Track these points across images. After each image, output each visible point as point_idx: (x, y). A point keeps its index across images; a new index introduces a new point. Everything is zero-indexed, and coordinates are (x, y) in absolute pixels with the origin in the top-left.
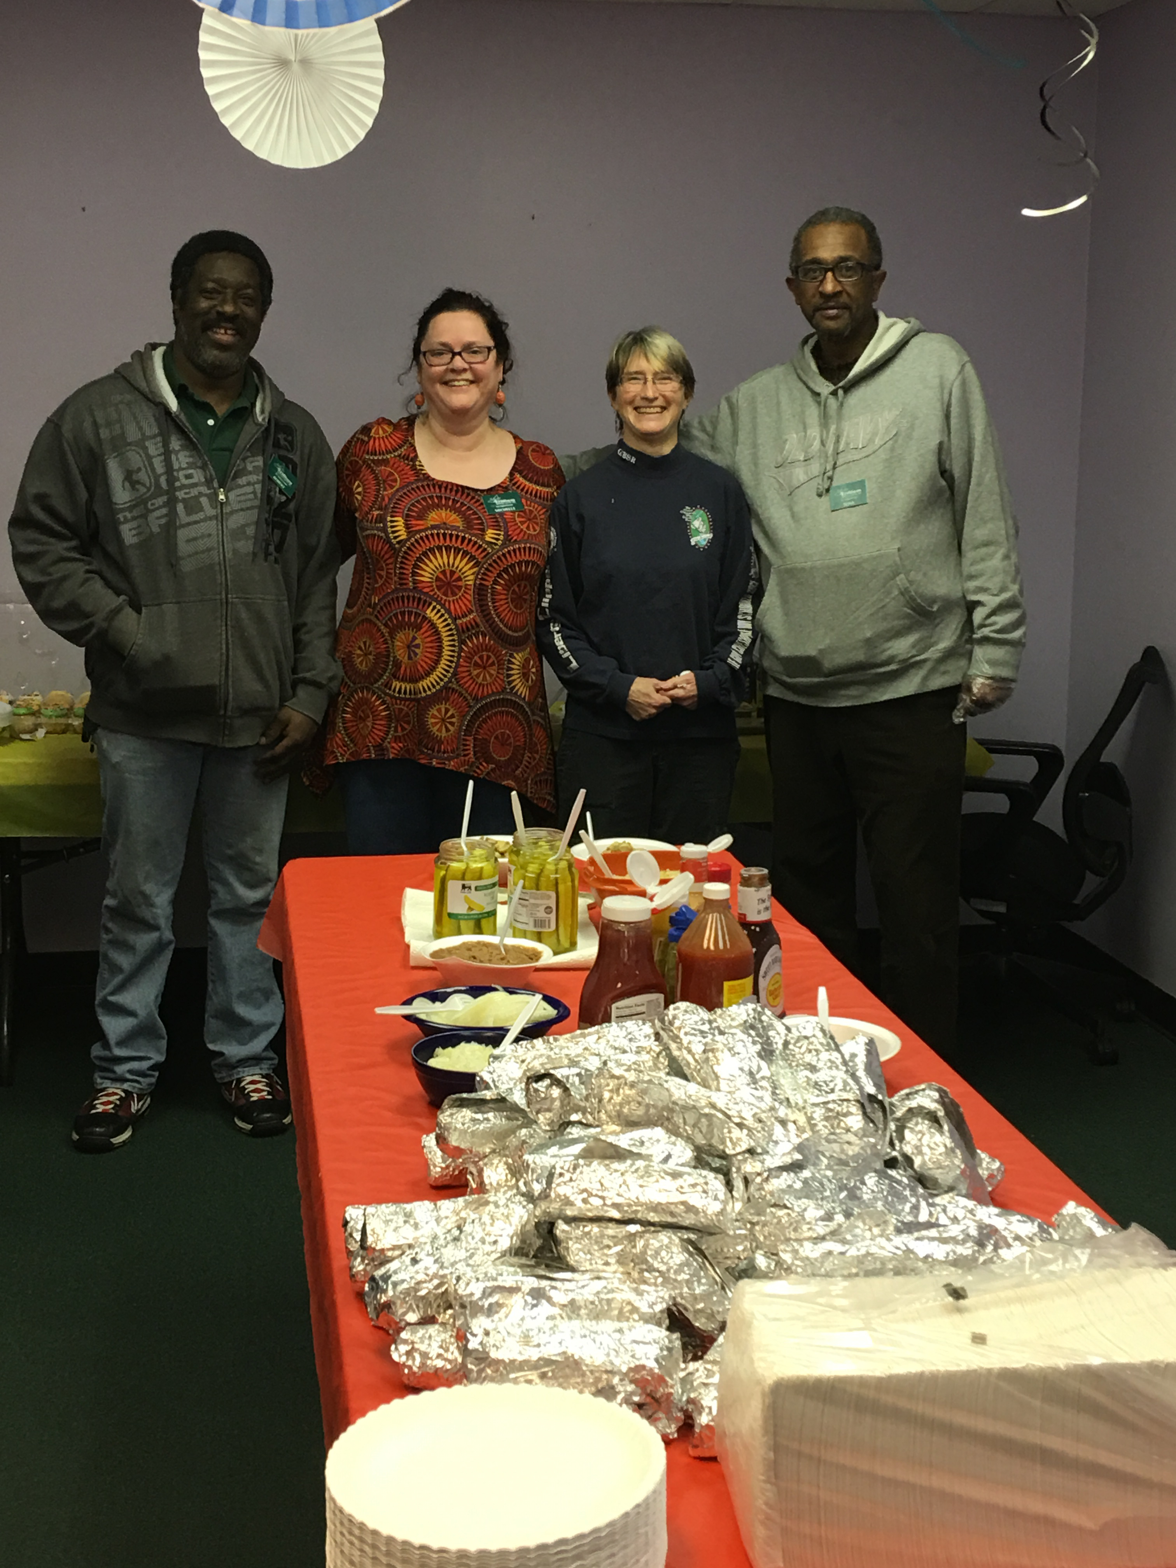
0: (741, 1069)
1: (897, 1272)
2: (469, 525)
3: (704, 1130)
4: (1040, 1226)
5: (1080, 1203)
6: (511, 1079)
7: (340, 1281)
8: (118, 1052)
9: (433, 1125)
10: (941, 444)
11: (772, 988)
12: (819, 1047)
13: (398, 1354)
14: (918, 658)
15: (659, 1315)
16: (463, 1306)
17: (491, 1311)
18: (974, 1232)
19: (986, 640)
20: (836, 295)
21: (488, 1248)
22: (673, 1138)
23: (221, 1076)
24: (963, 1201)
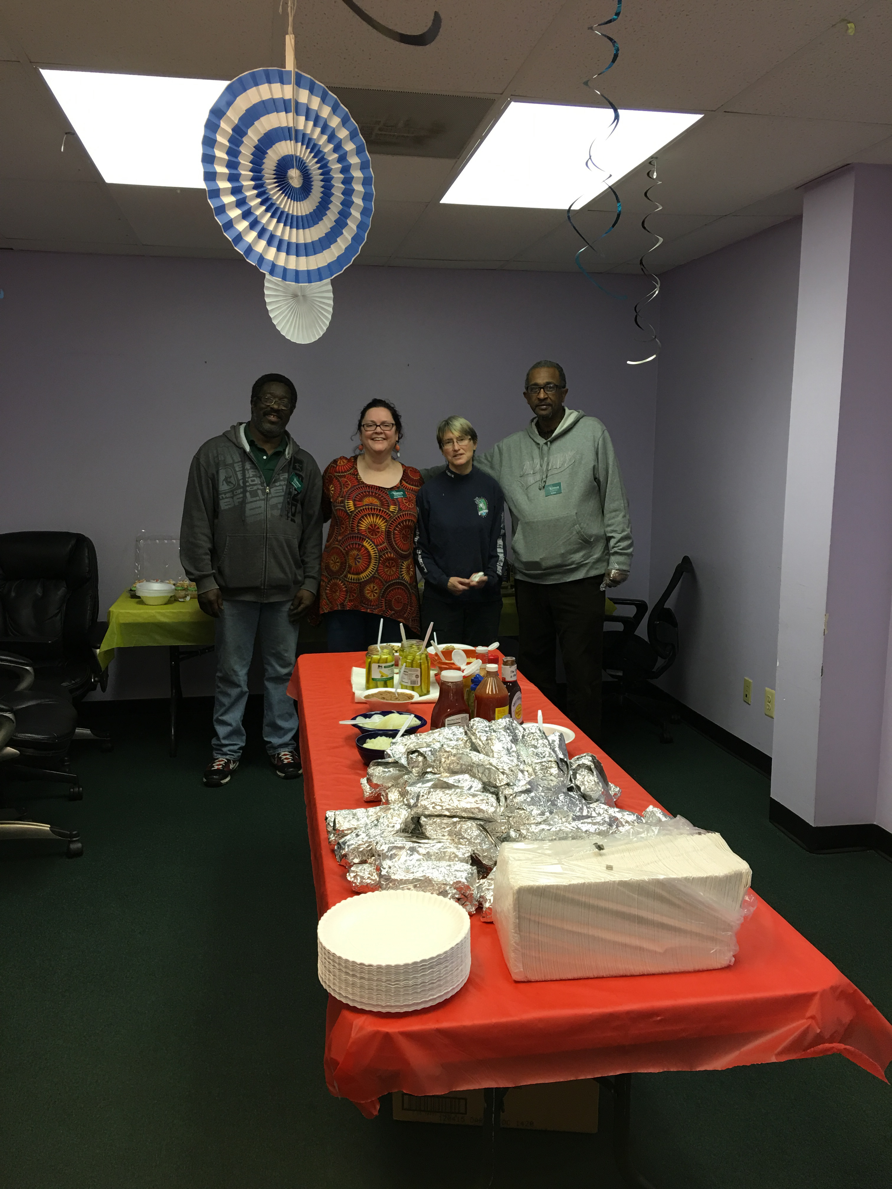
0: (503, 748)
1: (573, 838)
2: (382, 504)
3: (487, 775)
4: (637, 816)
5: (655, 806)
6: (400, 753)
7: (324, 844)
8: (224, 742)
9: (366, 774)
10: (594, 467)
11: (517, 711)
12: (538, 737)
13: (350, 877)
14: (585, 562)
15: (467, 859)
16: (379, 855)
17: (391, 857)
18: (607, 820)
19: (616, 553)
20: (545, 399)
21: (390, 829)
22: (473, 779)
23: (271, 752)
24: (603, 806)
